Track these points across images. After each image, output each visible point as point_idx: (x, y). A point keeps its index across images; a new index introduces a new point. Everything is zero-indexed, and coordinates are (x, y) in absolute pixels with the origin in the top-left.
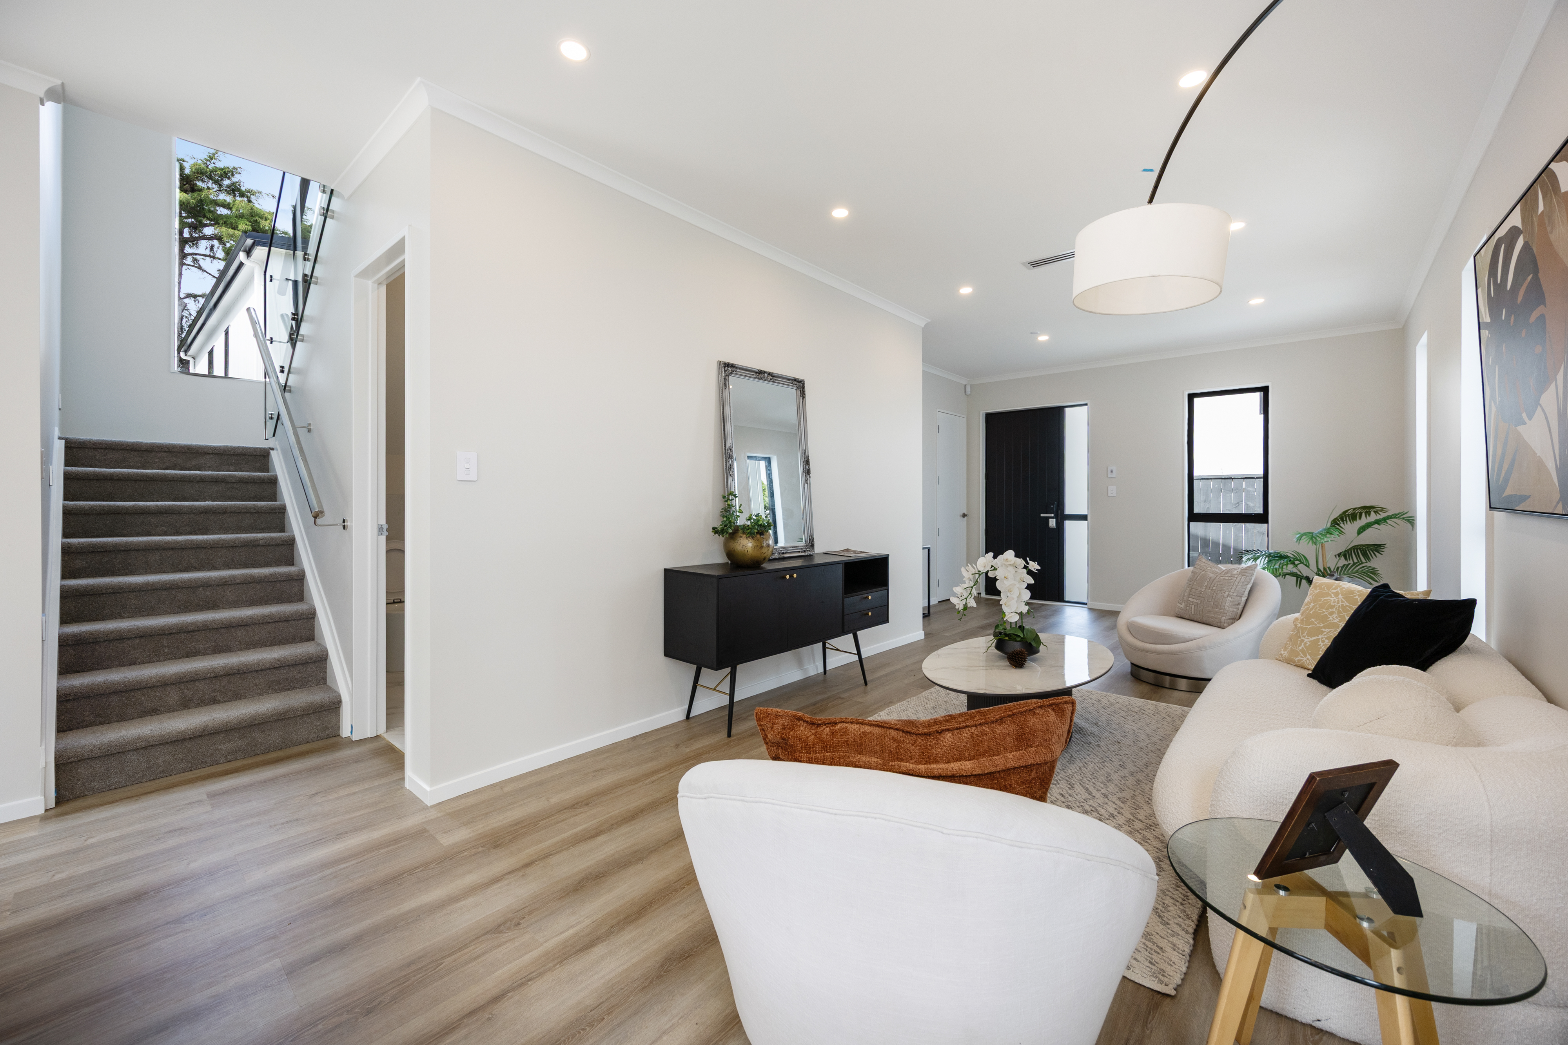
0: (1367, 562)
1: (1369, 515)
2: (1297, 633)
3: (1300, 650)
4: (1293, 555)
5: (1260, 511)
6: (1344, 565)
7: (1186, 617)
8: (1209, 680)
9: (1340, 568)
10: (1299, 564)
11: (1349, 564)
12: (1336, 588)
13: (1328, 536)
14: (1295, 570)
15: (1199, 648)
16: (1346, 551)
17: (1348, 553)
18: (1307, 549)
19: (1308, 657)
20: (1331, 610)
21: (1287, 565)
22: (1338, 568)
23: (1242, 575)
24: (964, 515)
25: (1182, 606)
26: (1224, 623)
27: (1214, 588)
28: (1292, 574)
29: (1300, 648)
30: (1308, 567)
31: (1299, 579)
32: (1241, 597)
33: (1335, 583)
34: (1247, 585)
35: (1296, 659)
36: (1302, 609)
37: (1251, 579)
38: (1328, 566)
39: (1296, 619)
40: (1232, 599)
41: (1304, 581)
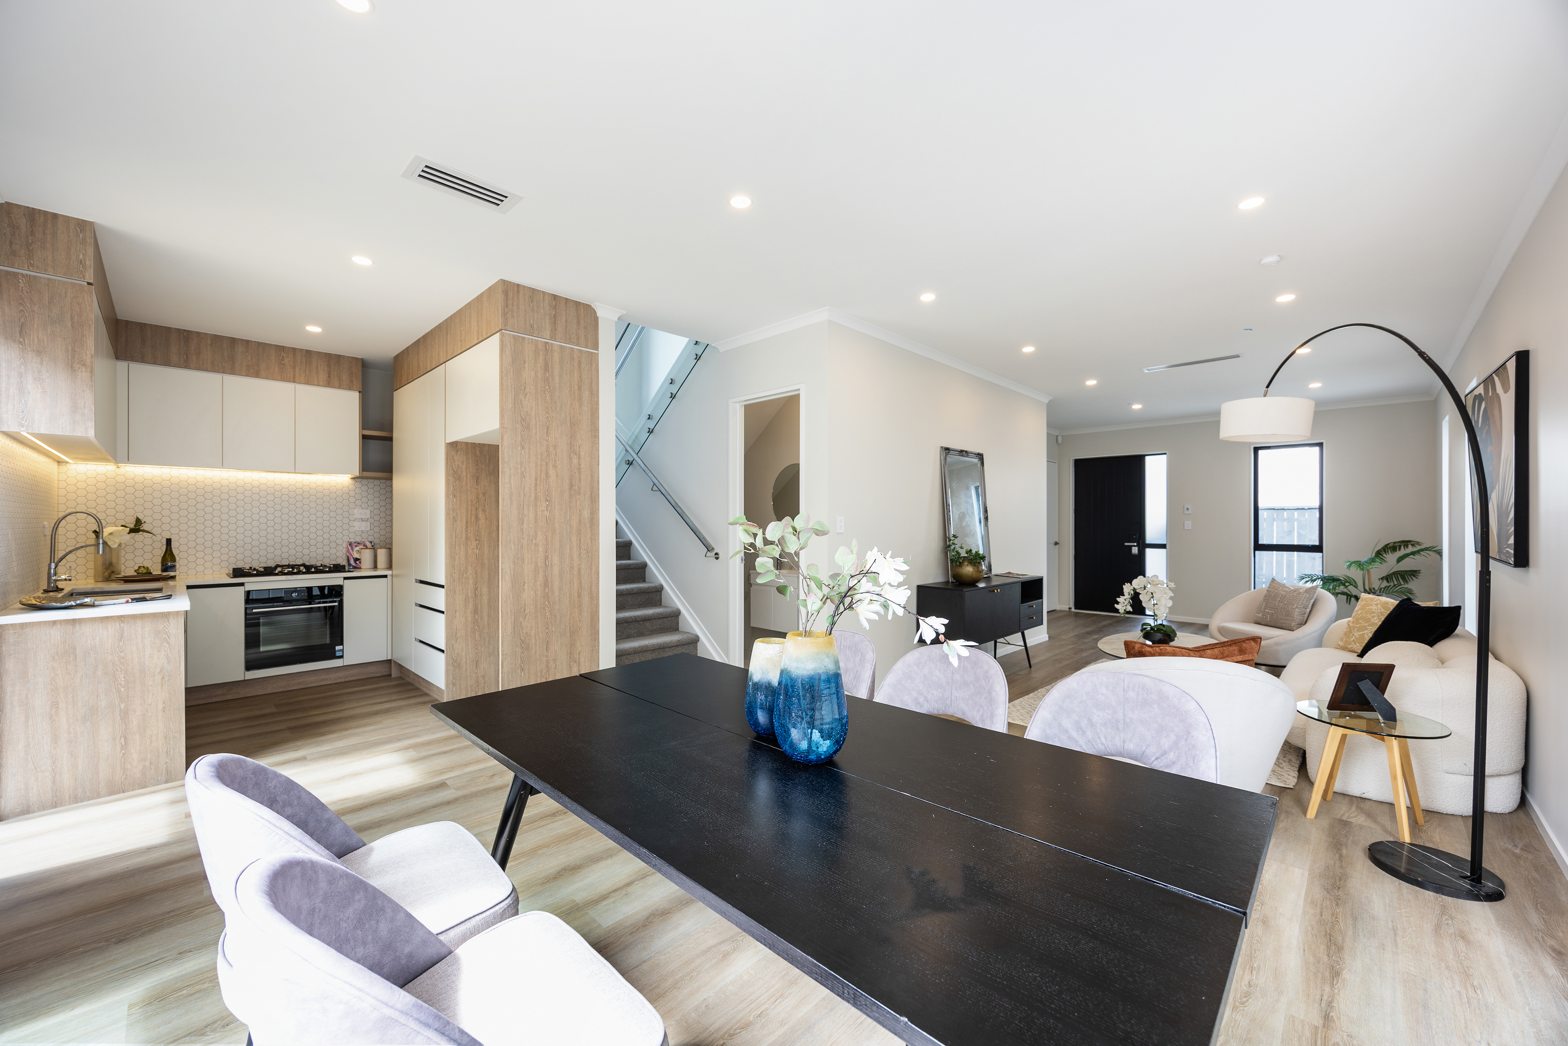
0: (1405, 584)
1: (1407, 547)
2: (1349, 631)
3: (1352, 641)
4: (1344, 578)
5: (1317, 543)
6: (1386, 586)
7: (1263, 623)
8: (1285, 667)
9: (1383, 589)
10: (1349, 585)
11: (1390, 586)
12: (1376, 601)
13: (1372, 564)
14: (1345, 590)
15: (1277, 644)
16: (1387, 575)
17: (1390, 577)
18: (1356, 574)
19: (1358, 645)
20: (1373, 615)
21: (1339, 586)
22: (1381, 589)
23: (1307, 593)
24: (1056, 544)
25: (1260, 615)
26: (1294, 627)
27: (1285, 602)
28: (1343, 593)
29: (1352, 639)
30: (1357, 588)
31: (1349, 597)
32: (1306, 608)
33: (1375, 598)
34: (1310, 600)
35: (1349, 647)
36: (1353, 615)
37: (1313, 596)
38: (1373, 587)
39: (1349, 621)
40: (1300, 610)
41: (1353, 599)
